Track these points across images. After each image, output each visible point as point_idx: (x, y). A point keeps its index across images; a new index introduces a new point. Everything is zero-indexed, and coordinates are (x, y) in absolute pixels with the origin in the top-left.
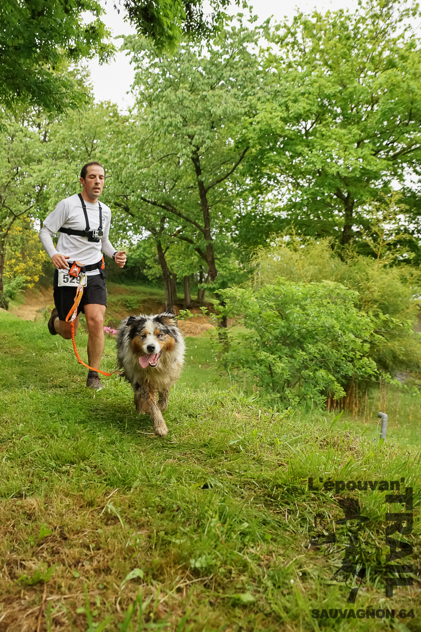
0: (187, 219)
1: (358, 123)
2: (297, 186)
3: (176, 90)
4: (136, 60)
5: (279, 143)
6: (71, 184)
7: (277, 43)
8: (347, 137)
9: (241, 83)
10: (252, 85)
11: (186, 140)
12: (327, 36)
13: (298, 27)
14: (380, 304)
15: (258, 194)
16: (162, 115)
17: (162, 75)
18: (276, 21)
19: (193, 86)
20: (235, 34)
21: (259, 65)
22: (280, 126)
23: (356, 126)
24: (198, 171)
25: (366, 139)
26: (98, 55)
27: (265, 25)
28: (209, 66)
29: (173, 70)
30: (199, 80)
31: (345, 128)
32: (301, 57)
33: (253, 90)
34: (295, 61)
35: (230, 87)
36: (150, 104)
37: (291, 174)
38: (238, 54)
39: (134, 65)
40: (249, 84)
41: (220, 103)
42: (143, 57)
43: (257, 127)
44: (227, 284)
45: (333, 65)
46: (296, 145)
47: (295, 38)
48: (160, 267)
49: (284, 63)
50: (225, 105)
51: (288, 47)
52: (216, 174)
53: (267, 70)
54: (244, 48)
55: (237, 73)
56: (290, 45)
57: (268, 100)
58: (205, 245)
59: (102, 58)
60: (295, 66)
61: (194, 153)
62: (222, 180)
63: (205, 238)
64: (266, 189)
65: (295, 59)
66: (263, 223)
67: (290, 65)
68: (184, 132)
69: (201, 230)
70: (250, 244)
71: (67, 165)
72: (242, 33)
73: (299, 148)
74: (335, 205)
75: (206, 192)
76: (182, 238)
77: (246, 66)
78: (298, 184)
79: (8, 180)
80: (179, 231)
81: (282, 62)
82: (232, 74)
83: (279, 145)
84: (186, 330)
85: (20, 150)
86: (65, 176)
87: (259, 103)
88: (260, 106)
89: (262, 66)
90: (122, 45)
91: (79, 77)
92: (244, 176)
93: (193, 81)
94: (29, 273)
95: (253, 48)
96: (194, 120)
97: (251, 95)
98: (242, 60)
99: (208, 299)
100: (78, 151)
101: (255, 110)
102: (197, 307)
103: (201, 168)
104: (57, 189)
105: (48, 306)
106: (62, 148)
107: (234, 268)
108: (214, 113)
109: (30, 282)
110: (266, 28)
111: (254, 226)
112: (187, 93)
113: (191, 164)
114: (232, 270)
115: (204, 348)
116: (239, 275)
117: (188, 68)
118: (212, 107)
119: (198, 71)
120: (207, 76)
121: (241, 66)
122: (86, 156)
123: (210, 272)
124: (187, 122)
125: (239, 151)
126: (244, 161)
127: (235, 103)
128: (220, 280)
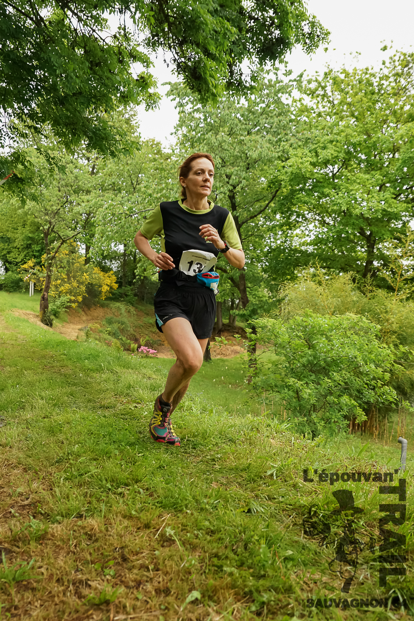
1: (381, 169)
2: (323, 223)
3: (217, 134)
4: (181, 105)
5: (308, 185)
6: (116, 214)
7: (308, 95)
8: (370, 181)
9: (275, 130)
10: (285, 132)
11: (224, 179)
12: (355, 91)
13: (328, 82)
14: (399, 335)
15: (287, 230)
17: (204, 120)
18: (308, 75)
19: (231, 130)
20: (271, 86)
21: (292, 114)
22: (309, 170)
23: (378, 172)
24: (234, 207)
25: (387, 183)
26: (144, 102)
27: (298, 78)
28: (246, 113)
29: (214, 116)
30: (237, 125)
31: (369, 173)
32: (329, 108)
33: (286, 137)
34: (325, 112)
35: (265, 133)
36: (192, 146)
37: (318, 212)
38: (273, 103)
39: (178, 109)
40: (282, 131)
41: (256, 148)
42: (187, 102)
43: (290, 170)
44: (257, 311)
45: (360, 117)
46: (324, 187)
47: (325, 91)
49: (314, 113)
50: (260, 149)
51: (319, 99)
52: (250, 211)
53: (299, 118)
54: (279, 98)
55: (272, 121)
56: (320, 97)
57: (299, 146)
58: (237, 274)
59: (148, 105)
60: (324, 116)
61: (230, 191)
62: (256, 216)
64: (294, 226)
65: (324, 109)
66: (291, 256)
67: (319, 115)
68: (223, 172)
70: (279, 275)
71: (114, 196)
72: (277, 85)
73: (326, 191)
74: (358, 241)
75: (240, 226)
77: (280, 114)
78: (324, 221)
79: (58, 208)
81: (313, 112)
82: (267, 121)
83: (308, 186)
84: (218, 352)
85: (70, 180)
86: (112, 207)
87: (291, 149)
88: (291, 152)
89: (294, 115)
90: (168, 92)
91: (127, 116)
92: (275, 213)
93: (232, 126)
94: (73, 294)
95: (287, 99)
96: (231, 162)
97: (284, 141)
98: (277, 109)
99: (239, 323)
100: (124, 184)
101: (288, 155)
102: (228, 331)
103: (236, 205)
104: (104, 219)
105: (90, 325)
106: (109, 181)
107: (263, 296)
108: (251, 156)
109: (74, 302)
110: (299, 81)
111: (282, 259)
112: (226, 136)
113: (227, 201)
114: (261, 297)
115: (234, 369)
116: (268, 303)
117: (228, 115)
118: (249, 151)
119: (236, 117)
120: (245, 122)
121: (275, 114)
122: (132, 190)
123: (241, 299)
124: (225, 163)
125: (271, 190)
126: (275, 200)
127: (269, 147)
128: (250, 307)
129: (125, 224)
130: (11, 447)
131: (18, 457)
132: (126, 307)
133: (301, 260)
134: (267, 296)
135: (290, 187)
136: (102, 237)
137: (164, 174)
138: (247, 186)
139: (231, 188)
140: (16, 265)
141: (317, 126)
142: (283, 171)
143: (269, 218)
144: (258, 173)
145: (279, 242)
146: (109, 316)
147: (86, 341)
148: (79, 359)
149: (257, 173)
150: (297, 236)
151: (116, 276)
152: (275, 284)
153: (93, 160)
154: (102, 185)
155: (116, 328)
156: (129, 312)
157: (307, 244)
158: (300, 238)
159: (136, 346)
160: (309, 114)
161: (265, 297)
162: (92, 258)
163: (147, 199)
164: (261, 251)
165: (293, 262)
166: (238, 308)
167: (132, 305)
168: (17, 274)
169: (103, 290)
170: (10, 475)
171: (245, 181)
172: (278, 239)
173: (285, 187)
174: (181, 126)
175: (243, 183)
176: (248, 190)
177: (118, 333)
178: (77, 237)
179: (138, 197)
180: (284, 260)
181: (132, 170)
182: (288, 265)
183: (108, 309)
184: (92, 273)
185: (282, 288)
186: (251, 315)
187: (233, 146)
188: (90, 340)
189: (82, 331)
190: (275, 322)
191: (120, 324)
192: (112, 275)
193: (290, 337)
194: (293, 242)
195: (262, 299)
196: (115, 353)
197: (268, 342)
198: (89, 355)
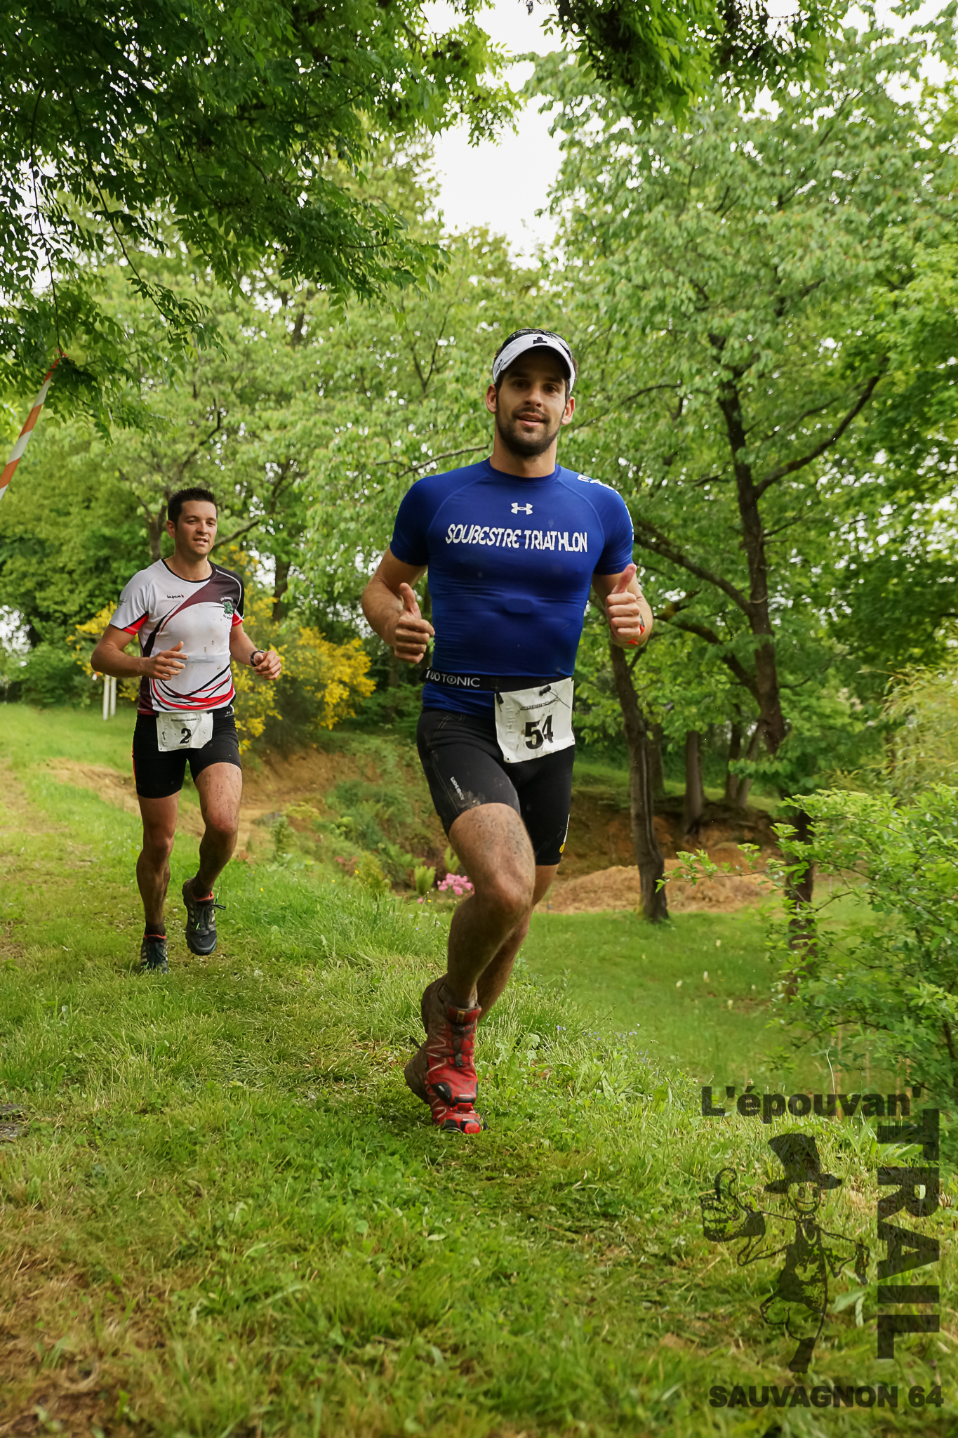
0: (700, 573)
3: (680, 208)
4: (569, 124)
6: (370, 467)
9: (866, 188)
10: (899, 194)
11: (704, 349)
15: (910, 500)
16: (638, 280)
17: (641, 167)
19: (726, 195)
20: (853, 49)
24: (736, 435)
27: (942, 20)
28: (774, 139)
29: (674, 153)
30: (744, 180)
33: (903, 209)
35: (834, 198)
36: (604, 249)
38: (858, 106)
39: (561, 135)
40: (889, 190)
41: (806, 248)
42: (586, 114)
43: (917, 312)
44: (814, 765)
48: (618, 707)
50: (818, 253)
52: (787, 445)
53: (943, 147)
54: (878, 88)
55: (856, 160)
57: (946, 237)
58: (752, 647)
59: (477, 127)
61: (724, 385)
62: (806, 461)
63: (752, 626)
64: (933, 488)
66: (924, 586)
68: (700, 328)
69: (741, 604)
70: (884, 645)
71: (361, 409)
72: (874, 45)
75: (758, 493)
76: (684, 626)
77: (882, 138)
79: (192, 449)
80: (677, 607)
82: (841, 161)
84: (690, 890)
85: (228, 363)
86: (355, 445)
87: (918, 248)
88: (921, 257)
89: (928, 137)
90: (528, 83)
91: (401, 160)
92: (869, 451)
93: (728, 182)
95: (904, 87)
96: (727, 293)
97: (894, 223)
98: (872, 122)
99: (757, 799)
100: (395, 369)
101: (909, 266)
102: (723, 823)
103: (745, 427)
104: (332, 480)
105: (289, 808)
106: (348, 362)
107: (836, 713)
108: (788, 275)
110: (944, 29)
111: (896, 593)
112: (709, 214)
113: (715, 415)
114: (829, 717)
115: (744, 949)
116: (850, 736)
117: (715, 148)
118: (782, 260)
119: (742, 154)
120: (769, 169)
121: (867, 139)
122: (416, 388)
123: (762, 722)
124: (706, 298)
125: (855, 378)
126: (871, 408)
127: (848, 245)
128: (794, 749)
130: (40, 1207)
131: (61, 1240)
132: (400, 750)
133: (955, 598)
134: (848, 711)
135: (918, 366)
136: (328, 536)
138: (777, 367)
139: (726, 376)
140: (64, 623)
142: (895, 318)
143: (851, 462)
144: (814, 322)
145: (883, 539)
146: (348, 778)
147: (274, 859)
148: (254, 920)
149: (811, 324)
150: (942, 520)
151: (368, 654)
152: (873, 676)
153: (299, 300)
154: (325, 374)
155: (367, 818)
156: (408, 765)
159: (431, 872)
161: (842, 714)
162: (296, 600)
163: (463, 419)
164: (827, 569)
165: (931, 604)
166: (755, 752)
168: (67, 652)
169: (328, 699)
170: (36, 1298)
171: (769, 352)
172: (880, 533)
173: (901, 365)
174: (570, 187)
175: (763, 360)
176: (782, 381)
177: (373, 832)
178: (249, 536)
179: (437, 410)
180: (901, 596)
181: (417, 327)
182: (912, 613)
183: (344, 756)
184: (295, 647)
185: (896, 689)
186: (792, 778)
187: (731, 244)
188: (287, 857)
189: (262, 828)
190: (870, 802)
191: (379, 806)
192: (357, 650)
193: (917, 852)
194: (930, 538)
195: (832, 721)
196: (365, 904)
197: (846, 864)
198: (282, 908)
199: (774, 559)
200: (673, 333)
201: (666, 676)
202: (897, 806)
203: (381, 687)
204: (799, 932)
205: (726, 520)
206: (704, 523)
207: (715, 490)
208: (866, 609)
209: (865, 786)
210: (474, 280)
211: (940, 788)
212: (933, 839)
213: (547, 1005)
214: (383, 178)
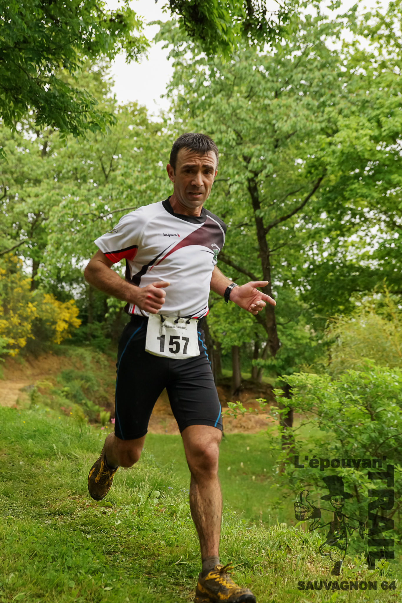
2: (393, 225)
3: (229, 96)
4: (177, 54)
5: (367, 168)
6: (80, 216)
7: (366, 36)
9: (316, 89)
10: (331, 92)
11: (240, 163)
13: (395, 16)
15: (338, 235)
17: (211, 76)
18: (365, 8)
19: (251, 91)
20: (309, 24)
21: (342, 64)
22: (369, 148)
24: (256, 204)
26: (124, 50)
27: (350, 13)
28: (273, 65)
29: (226, 70)
30: (259, 84)
33: (333, 99)
34: (391, 60)
35: (301, 93)
36: (193, 114)
37: (384, 209)
38: (313, 50)
39: (173, 60)
40: (327, 90)
41: (288, 116)
42: (185, 50)
43: (339, 147)
44: (293, 361)
46: (391, 172)
47: (391, 30)
49: (376, 62)
50: (294, 119)
51: (382, 41)
52: (280, 209)
53: (352, 71)
54: (321, 43)
55: (311, 76)
56: (384, 39)
57: (353, 113)
59: (130, 55)
60: (391, 66)
61: (249, 180)
62: (289, 216)
64: (349, 230)
65: (391, 57)
66: (345, 276)
67: (383, 65)
68: (238, 153)
70: (326, 304)
72: (319, 23)
73: (395, 178)
75: (266, 231)
77: (323, 66)
78: (394, 223)
81: (373, 60)
82: (305, 76)
83: (369, 171)
84: (235, 422)
85: (10, 164)
86: (72, 205)
87: (340, 117)
88: (341, 122)
89: (345, 66)
90: (157, 35)
91: (96, 69)
92: (318, 212)
93: (252, 84)
94: (12, 335)
95: (334, 43)
96: (251, 136)
97: (329, 106)
98: (319, 58)
99: (266, 379)
100: (92, 169)
101: (336, 126)
102: (250, 390)
103: (260, 200)
104: (61, 222)
105: (38, 383)
106: (69, 165)
107: (303, 337)
108: (280, 129)
109: (13, 347)
110: (351, 17)
111: (331, 280)
112: (243, 99)
113: (246, 194)
114: (300, 339)
115: (261, 451)
116: (310, 348)
117: (246, 68)
118: (277, 121)
119: (258, 71)
120: (271, 79)
121: (317, 66)
122: (102, 178)
123: (269, 341)
124: (242, 139)
125: (312, 178)
126: (319, 192)
127: (308, 116)
128: (283, 354)
129: (92, 230)
132: (93, 354)
133: (359, 282)
134: (309, 336)
135: (341, 173)
136: (57, 249)
137: (152, 155)
138: (275, 171)
141: (379, 83)
142: (330, 150)
143: (310, 218)
145: (325, 254)
146: (68, 368)
147: (30, 408)
148: (20, 437)
149: (291, 152)
150: (353, 245)
151: (78, 307)
152: (321, 319)
153: (45, 134)
154: (58, 171)
155: (77, 388)
156: (98, 362)
157: (369, 257)
158: (357, 248)
159: (108, 414)
160: (367, 64)
161: (306, 337)
162: (42, 280)
163: (125, 194)
164: (299, 268)
165: (348, 285)
166: (265, 356)
167: (103, 351)
169: (58, 329)
171: (271, 165)
172: (324, 251)
173: (333, 172)
174: (177, 85)
175: (268, 168)
176: (278, 179)
177: (80, 395)
178: (20, 249)
179: (113, 189)
180: (334, 281)
181: (103, 149)
182: (339, 289)
183: (66, 357)
184: (42, 304)
185: (331, 325)
186: (283, 368)
187: (253, 113)
188: (37, 407)
189: (24, 393)
190: (318, 378)
191: (83, 382)
192: (72, 305)
193: (340, 402)
194: (347, 254)
195: (301, 342)
196: (75, 428)
197: (308, 409)
198: (34, 431)
199: (275, 263)
200: (226, 155)
201: (222, 319)
202: (332, 380)
203: (84, 323)
204: (286, 441)
205: (251, 244)
206: (241, 245)
207: (246, 230)
208: (318, 287)
209: (317, 372)
210: (131, 127)
211: (351, 372)
212: (348, 396)
213: (164, 477)
214: (87, 77)
